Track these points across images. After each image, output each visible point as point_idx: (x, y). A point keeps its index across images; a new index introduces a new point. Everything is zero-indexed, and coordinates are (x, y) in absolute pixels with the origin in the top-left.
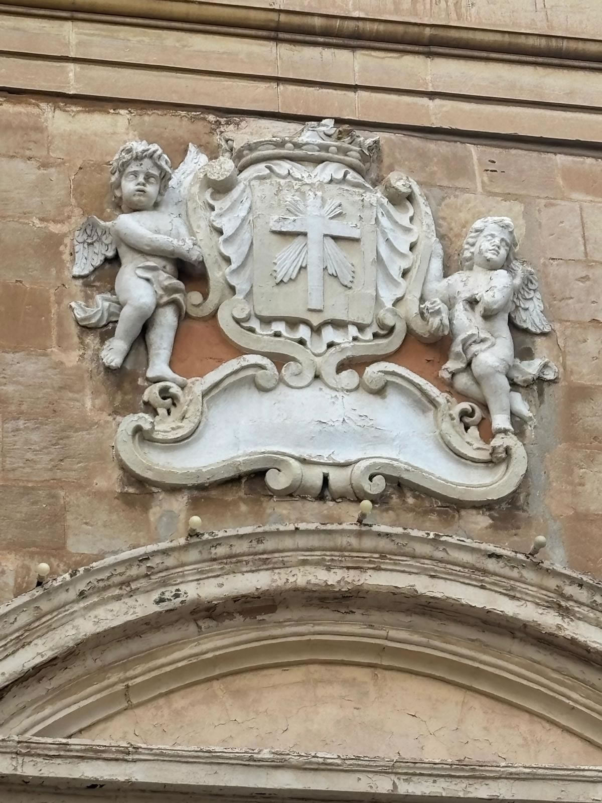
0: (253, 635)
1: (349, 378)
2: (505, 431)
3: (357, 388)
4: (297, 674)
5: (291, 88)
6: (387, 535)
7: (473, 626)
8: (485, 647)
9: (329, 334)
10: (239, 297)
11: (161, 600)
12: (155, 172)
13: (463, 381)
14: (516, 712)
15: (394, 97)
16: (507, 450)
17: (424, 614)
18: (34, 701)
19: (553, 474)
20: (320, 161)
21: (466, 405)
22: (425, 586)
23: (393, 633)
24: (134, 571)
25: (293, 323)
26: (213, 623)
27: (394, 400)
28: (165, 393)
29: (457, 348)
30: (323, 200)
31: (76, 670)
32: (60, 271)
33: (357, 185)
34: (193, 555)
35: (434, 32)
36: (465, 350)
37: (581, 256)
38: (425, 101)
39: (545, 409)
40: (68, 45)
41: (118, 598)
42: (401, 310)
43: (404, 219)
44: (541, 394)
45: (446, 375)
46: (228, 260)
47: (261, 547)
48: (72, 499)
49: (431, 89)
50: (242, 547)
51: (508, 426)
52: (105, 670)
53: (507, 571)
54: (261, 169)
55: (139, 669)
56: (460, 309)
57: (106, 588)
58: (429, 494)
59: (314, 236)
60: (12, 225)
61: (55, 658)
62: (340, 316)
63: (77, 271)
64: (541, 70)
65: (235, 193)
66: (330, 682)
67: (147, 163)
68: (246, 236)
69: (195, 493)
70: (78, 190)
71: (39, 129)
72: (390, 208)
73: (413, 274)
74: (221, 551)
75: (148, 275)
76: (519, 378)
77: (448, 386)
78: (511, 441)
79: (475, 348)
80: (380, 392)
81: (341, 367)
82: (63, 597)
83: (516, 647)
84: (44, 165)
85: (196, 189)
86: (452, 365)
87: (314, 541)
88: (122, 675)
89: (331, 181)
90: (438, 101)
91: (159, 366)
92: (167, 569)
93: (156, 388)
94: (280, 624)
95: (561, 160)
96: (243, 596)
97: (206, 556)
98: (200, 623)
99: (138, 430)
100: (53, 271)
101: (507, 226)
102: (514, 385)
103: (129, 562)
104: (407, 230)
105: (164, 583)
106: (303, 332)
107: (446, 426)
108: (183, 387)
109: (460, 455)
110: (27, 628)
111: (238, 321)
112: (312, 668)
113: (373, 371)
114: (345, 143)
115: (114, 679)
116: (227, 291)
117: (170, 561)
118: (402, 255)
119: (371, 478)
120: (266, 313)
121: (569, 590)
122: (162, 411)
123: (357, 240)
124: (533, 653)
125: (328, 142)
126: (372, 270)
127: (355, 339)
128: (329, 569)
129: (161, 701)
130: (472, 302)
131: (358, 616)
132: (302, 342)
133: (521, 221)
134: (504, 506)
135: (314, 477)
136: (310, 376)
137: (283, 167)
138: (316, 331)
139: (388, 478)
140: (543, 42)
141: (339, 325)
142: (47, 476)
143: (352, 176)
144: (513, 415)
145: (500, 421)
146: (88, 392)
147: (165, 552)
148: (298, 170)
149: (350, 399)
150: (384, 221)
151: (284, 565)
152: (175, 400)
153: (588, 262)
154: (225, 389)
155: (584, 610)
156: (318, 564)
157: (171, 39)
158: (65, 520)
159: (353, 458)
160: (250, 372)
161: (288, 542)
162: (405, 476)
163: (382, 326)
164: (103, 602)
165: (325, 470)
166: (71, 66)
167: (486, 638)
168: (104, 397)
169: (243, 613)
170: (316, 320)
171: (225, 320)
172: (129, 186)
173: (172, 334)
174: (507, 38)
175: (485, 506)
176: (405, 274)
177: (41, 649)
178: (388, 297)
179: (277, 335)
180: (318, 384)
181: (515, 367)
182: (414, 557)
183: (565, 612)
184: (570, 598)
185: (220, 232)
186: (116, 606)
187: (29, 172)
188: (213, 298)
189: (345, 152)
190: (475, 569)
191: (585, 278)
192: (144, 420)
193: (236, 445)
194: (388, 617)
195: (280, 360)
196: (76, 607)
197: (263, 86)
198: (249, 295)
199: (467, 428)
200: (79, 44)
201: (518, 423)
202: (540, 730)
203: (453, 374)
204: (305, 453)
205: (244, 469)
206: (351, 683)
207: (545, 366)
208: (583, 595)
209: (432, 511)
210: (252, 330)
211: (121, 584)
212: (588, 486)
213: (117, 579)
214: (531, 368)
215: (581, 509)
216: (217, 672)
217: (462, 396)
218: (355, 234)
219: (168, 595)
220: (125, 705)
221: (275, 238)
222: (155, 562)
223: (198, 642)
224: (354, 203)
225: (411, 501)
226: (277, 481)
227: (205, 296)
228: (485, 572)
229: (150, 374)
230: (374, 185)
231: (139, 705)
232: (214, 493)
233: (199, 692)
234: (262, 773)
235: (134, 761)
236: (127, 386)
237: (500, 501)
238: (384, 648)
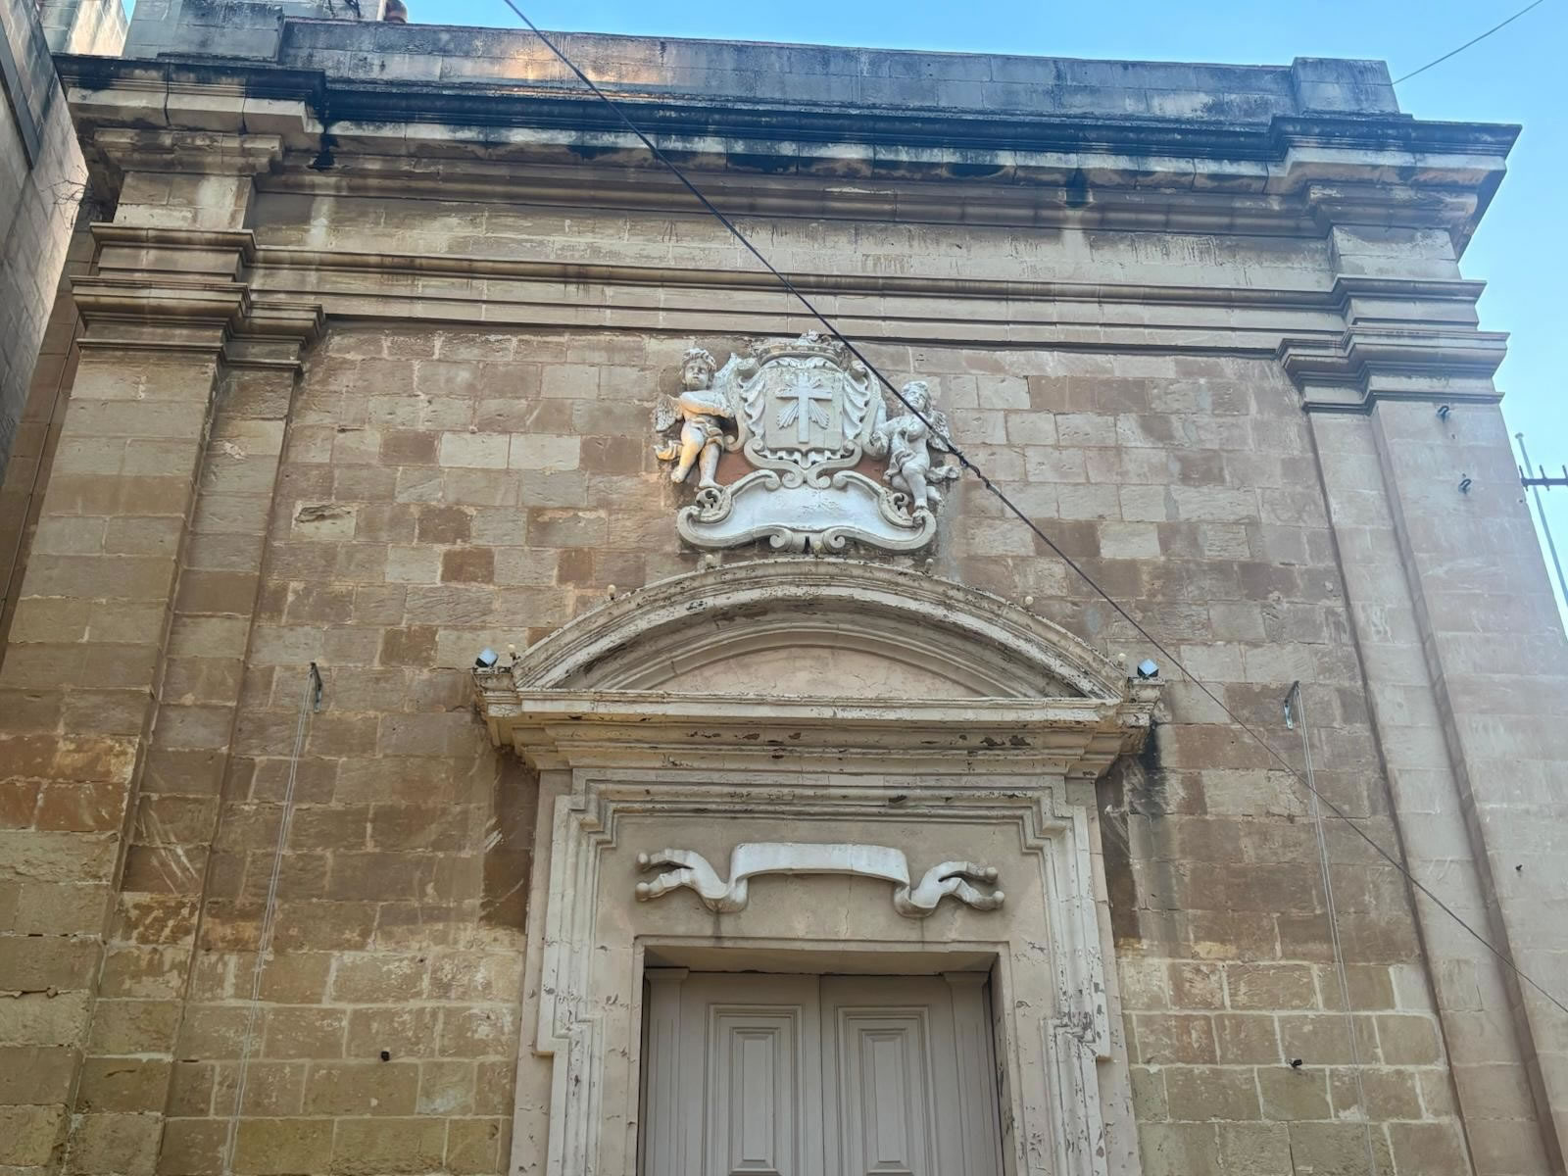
0: (752, 629)
1: (825, 481)
2: (922, 508)
3: (830, 487)
4: (783, 654)
5: (796, 319)
6: (834, 564)
7: (894, 619)
8: (901, 633)
9: (813, 456)
10: (758, 437)
11: (691, 608)
12: (704, 366)
13: (897, 481)
14: (924, 672)
15: (860, 321)
16: (923, 519)
17: (861, 613)
18: (613, 672)
19: (954, 533)
20: (807, 357)
21: (899, 494)
22: (860, 595)
23: (842, 626)
24: (672, 590)
25: (791, 451)
26: (726, 622)
27: (852, 493)
28: (709, 495)
29: (893, 460)
30: (809, 379)
31: (639, 653)
32: (649, 429)
33: (834, 370)
34: (711, 580)
35: (884, 281)
36: (898, 462)
37: (976, 406)
38: (880, 322)
39: (950, 496)
40: (659, 301)
41: (663, 607)
42: (858, 441)
43: (861, 388)
44: (948, 487)
45: (886, 478)
46: (750, 416)
47: (753, 574)
48: (649, 558)
49: (883, 315)
50: (742, 574)
51: (925, 504)
52: (658, 652)
53: (911, 583)
54: (773, 363)
55: (680, 651)
56: (896, 440)
57: (655, 600)
58: (874, 547)
59: (804, 399)
60: (622, 404)
61: (623, 644)
62: (820, 445)
63: (659, 428)
64: (953, 301)
65: (755, 378)
66: (804, 658)
67: (699, 360)
68: (761, 401)
69: (726, 552)
70: (662, 382)
71: (641, 349)
72: (853, 381)
73: (866, 420)
74: (728, 577)
75: (699, 426)
76: (933, 477)
77: (889, 484)
78: (926, 513)
79: (904, 459)
80: (844, 488)
81: (820, 475)
82: (627, 607)
83: (920, 631)
84: (643, 370)
85: (732, 377)
86: (890, 472)
87: (789, 570)
88: (668, 655)
89: (815, 367)
90: (888, 322)
91: (707, 479)
92: (694, 589)
93: (704, 492)
94: (770, 622)
95: (966, 352)
96: (743, 604)
97: (719, 580)
98: (719, 623)
99: (690, 516)
100: (645, 429)
101: (923, 386)
102: (930, 482)
103: (669, 585)
104: (864, 394)
105: (693, 597)
106: (797, 456)
107: (885, 506)
108: (721, 491)
109: (894, 524)
110: (604, 626)
111: (756, 452)
112: (793, 650)
113: (839, 476)
114: (824, 345)
115: (664, 657)
116: (750, 435)
117: (696, 584)
118: (861, 409)
119: (836, 539)
120: (773, 446)
121: (951, 593)
122: (708, 506)
123: (829, 400)
124: (931, 634)
125: (813, 345)
126: (839, 419)
127: (829, 459)
128: (798, 586)
129: (696, 672)
130: (903, 434)
131: (818, 616)
132: (796, 462)
133: (939, 388)
134: (922, 553)
135: (800, 539)
136: (799, 481)
137: (786, 361)
138: (805, 455)
139: (846, 538)
140: (953, 284)
141: (819, 451)
142: (634, 545)
143: (829, 364)
144: (929, 499)
145: (921, 501)
146: (662, 496)
147: (693, 578)
148: (794, 362)
149: (824, 494)
150: (849, 389)
151: (769, 585)
152: (715, 499)
153: (980, 409)
154: (747, 491)
155: (961, 605)
156: (791, 583)
157: (722, 294)
158: (644, 570)
159: (825, 527)
160: (762, 480)
161: (772, 571)
162: (858, 537)
163: (846, 450)
164: (654, 610)
165: (807, 535)
166: (661, 313)
167: (900, 626)
168: (672, 499)
169: (745, 616)
170: (804, 449)
171: (748, 452)
172: (689, 376)
173: (715, 461)
174: (930, 283)
175: (909, 553)
176: (861, 420)
177: (613, 638)
178: (850, 433)
179: (781, 458)
180: (805, 486)
181: (930, 471)
182: (852, 577)
183: (950, 607)
184: (951, 598)
185: (746, 400)
186: (662, 612)
187: (632, 373)
188: (741, 438)
189: (825, 350)
190: (890, 582)
191: (979, 419)
192: (694, 510)
193: (753, 523)
194: (838, 616)
195: (781, 473)
196: (636, 613)
197: (778, 318)
198: (763, 437)
199: (899, 508)
200: (665, 300)
201: (932, 505)
202: (938, 683)
203: (891, 477)
204: (794, 525)
205: (755, 536)
206: (818, 658)
207: (951, 470)
208: (960, 595)
209: (876, 557)
210: (765, 457)
211: (665, 599)
212: (977, 540)
213: (662, 596)
214: (942, 472)
215: (973, 553)
216: (732, 653)
217: (896, 490)
218: (829, 396)
219: (695, 605)
220: (673, 674)
221: (779, 401)
222: (687, 584)
223: (717, 634)
224: (827, 379)
225: (862, 552)
226: (777, 542)
227: (736, 438)
228: (897, 584)
229: (701, 485)
230: (845, 370)
231: (682, 674)
232: (738, 552)
233: (720, 667)
234: (750, 707)
235: (668, 703)
236: (686, 492)
237: (919, 549)
238: (837, 635)
